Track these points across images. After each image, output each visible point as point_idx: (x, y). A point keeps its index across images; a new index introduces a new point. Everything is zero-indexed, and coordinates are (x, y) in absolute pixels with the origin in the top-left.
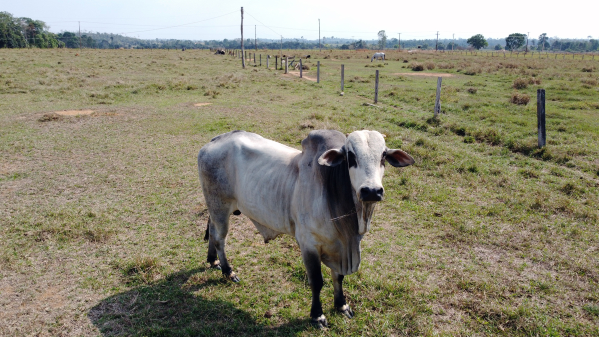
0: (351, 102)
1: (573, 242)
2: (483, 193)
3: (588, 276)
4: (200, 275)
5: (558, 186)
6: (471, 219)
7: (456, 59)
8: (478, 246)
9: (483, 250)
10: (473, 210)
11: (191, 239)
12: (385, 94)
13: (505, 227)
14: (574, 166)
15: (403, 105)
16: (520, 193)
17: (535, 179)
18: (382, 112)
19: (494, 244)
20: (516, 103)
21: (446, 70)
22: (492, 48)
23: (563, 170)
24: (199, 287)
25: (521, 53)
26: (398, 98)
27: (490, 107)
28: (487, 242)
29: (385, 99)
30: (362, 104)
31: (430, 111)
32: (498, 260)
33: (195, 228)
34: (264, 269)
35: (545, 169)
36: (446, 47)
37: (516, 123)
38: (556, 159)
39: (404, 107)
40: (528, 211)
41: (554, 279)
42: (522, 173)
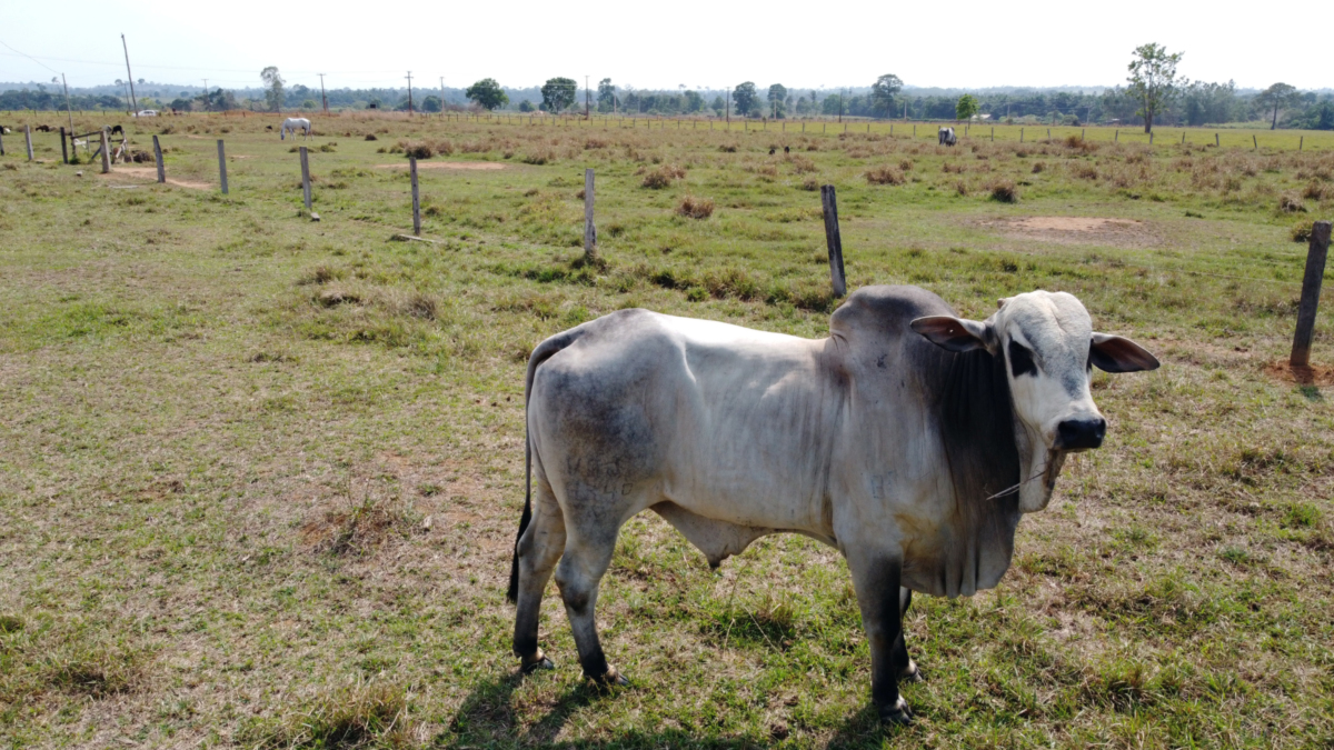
7: (472, 132)
21: (480, 154)
22: (515, 108)
25: (572, 117)
36: (421, 105)
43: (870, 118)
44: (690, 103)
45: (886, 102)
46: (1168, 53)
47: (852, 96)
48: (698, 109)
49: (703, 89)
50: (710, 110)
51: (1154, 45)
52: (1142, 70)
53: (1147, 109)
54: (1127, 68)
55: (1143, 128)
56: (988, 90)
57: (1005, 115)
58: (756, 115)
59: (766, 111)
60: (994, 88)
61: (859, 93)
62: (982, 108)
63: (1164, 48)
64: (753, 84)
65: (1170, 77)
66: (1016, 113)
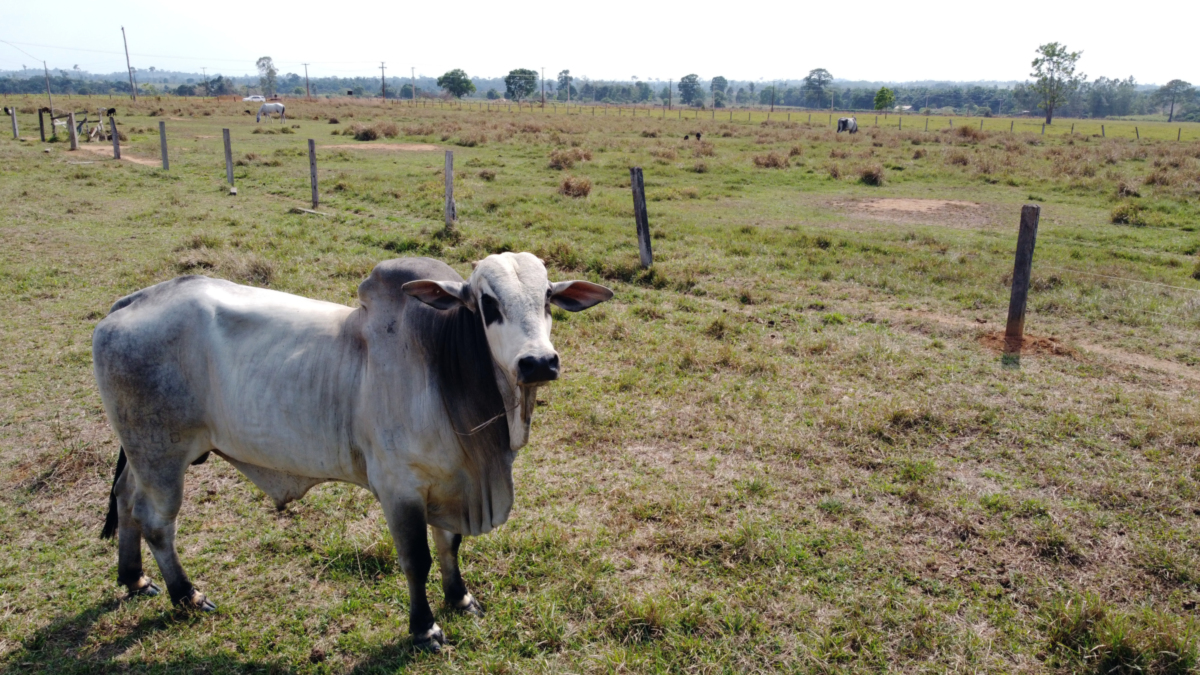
0: (259, 206)
1: (762, 412)
2: (594, 354)
3: (805, 458)
4: (110, 619)
5: (700, 327)
6: (598, 400)
7: (428, 117)
8: (631, 445)
9: (641, 448)
10: (594, 386)
11: (39, 545)
12: (326, 188)
13: (656, 405)
14: (704, 294)
15: (371, 208)
16: (652, 347)
17: (661, 321)
18: (337, 225)
19: (654, 436)
20: (569, 194)
21: (422, 137)
22: (482, 96)
23: (694, 301)
24: (121, 645)
25: (534, 105)
26: (357, 195)
27: (529, 203)
28: (642, 435)
29: (330, 198)
30: (287, 210)
31: (428, 217)
32: (672, 460)
33: (35, 520)
34: (259, 570)
35: (666, 301)
36: (399, 92)
37: (586, 229)
38: (676, 285)
39: (374, 212)
40: (677, 373)
41: (762, 473)
42: (637, 313)
43: (803, 108)
44: (640, 93)
45: (817, 93)
46: (1069, 51)
47: (788, 87)
48: (646, 98)
49: (654, 80)
50: (658, 99)
51: (1056, 44)
52: (1045, 67)
53: (1048, 102)
54: (1031, 65)
55: (1044, 120)
56: (912, 83)
57: (925, 106)
58: (700, 105)
59: (709, 101)
60: (917, 82)
61: (794, 85)
62: (904, 100)
63: (1065, 47)
64: (697, 76)
65: (1069, 74)
66: (934, 105)
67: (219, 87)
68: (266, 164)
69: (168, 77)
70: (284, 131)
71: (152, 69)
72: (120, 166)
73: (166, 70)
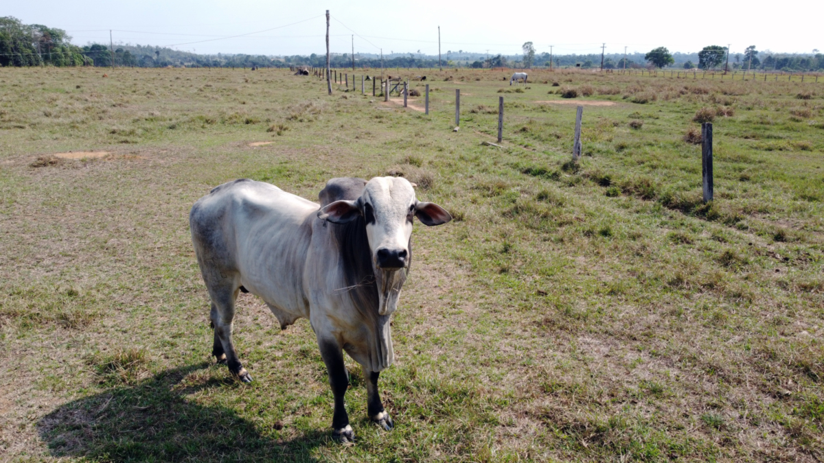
7: (626, 82)
14: (747, 228)
20: (691, 142)
21: (609, 96)
22: (679, 67)
36: (616, 64)
39: (537, 147)
44: (818, 63)
67: (497, 62)
68: (489, 113)
69: (469, 56)
70: (518, 91)
71: (461, 51)
72: (404, 111)
73: (468, 52)
